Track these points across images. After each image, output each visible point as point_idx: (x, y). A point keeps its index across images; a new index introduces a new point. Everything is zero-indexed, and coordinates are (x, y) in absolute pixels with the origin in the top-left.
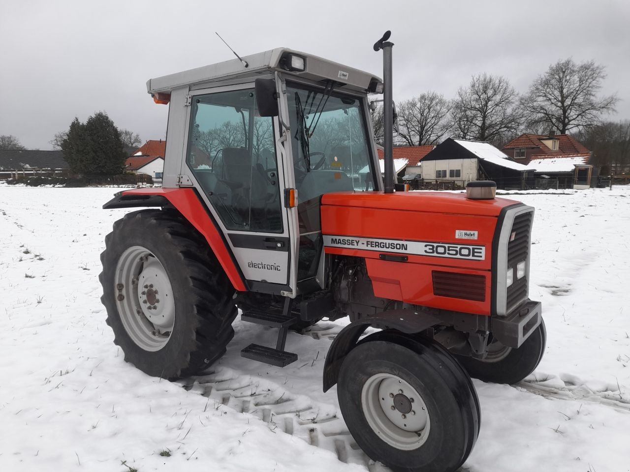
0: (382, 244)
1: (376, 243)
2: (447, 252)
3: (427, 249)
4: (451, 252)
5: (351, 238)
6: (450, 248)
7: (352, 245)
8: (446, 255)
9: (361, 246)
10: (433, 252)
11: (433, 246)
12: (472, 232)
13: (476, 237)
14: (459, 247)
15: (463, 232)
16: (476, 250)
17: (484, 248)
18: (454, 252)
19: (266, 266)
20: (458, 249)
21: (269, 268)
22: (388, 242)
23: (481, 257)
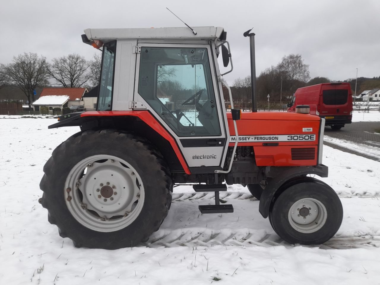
0: (264, 138)
1: (260, 137)
2: (299, 138)
3: (289, 138)
4: (300, 138)
5: (244, 137)
6: (300, 137)
7: (245, 140)
8: (298, 140)
9: (251, 140)
10: (292, 139)
11: (292, 136)
12: (310, 128)
13: (311, 130)
14: (304, 135)
15: (306, 128)
16: (312, 136)
17: (315, 135)
18: (302, 138)
19: (206, 157)
20: (304, 137)
21: (208, 158)
22: (267, 136)
23: (313, 139)
